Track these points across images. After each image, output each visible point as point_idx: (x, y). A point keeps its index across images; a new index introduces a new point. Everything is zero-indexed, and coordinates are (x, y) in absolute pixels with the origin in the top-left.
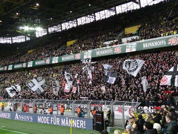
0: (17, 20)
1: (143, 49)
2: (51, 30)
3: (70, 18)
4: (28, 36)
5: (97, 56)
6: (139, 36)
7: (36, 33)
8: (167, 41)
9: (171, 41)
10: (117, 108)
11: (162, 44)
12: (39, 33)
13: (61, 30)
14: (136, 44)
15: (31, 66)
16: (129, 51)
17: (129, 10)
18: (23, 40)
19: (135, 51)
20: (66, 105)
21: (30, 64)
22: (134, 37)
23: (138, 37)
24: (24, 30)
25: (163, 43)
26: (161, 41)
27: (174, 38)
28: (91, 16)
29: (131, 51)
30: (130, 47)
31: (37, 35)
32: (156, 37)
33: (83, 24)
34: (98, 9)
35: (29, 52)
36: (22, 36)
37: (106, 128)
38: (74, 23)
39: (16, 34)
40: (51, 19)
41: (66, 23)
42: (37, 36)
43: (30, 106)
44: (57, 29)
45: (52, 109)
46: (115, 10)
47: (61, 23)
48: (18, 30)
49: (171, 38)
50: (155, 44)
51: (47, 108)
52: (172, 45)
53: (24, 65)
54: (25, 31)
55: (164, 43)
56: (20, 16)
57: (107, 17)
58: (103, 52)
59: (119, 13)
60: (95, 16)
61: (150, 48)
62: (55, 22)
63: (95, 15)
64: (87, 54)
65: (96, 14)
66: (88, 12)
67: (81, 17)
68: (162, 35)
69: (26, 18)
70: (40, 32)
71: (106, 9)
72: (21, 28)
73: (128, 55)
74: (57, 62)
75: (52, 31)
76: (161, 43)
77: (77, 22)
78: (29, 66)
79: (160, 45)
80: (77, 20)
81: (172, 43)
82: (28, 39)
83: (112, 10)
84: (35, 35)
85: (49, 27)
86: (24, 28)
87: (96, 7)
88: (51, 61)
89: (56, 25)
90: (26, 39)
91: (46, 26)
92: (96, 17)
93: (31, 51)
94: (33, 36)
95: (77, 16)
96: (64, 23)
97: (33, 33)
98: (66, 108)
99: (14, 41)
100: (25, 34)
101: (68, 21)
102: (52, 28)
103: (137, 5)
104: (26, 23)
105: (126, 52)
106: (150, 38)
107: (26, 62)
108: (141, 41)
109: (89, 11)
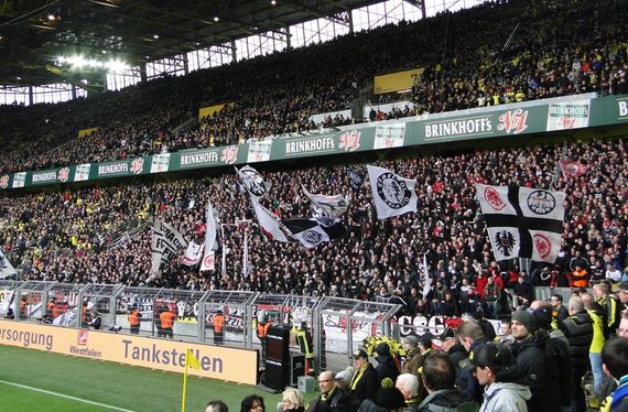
0: (50, 35)
1: (425, 141)
2: (154, 69)
3: (212, 38)
4: (82, 86)
5: (286, 156)
6: (414, 101)
7: (108, 76)
8: (495, 123)
9: (507, 120)
10: (336, 319)
11: (480, 128)
12: (117, 77)
13: (183, 73)
14: (404, 125)
15: (86, 178)
16: (384, 147)
17: (389, 21)
18: (66, 97)
19: (401, 145)
20: (181, 306)
21: (82, 173)
22: (401, 105)
23: (411, 106)
24: (69, 66)
25: (483, 125)
26: (477, 121)
27: (516, 112)
28: (277, 36)
29: (389, 146)
30: (386, 132)
31: (109, 83)
32: (463, 106)
33: (252, 56)
34: (299, 14)
35: (82, 133)
36: (64, 85)
37: (295, 381)
38: (226, 52)
39: (46, 78)
40: (156, 37)
41: (200, 52)
42: (111, 87)
43: (71, 304)
44: (172, 68)
45: (139, 315)
46: (350, 20)
47: (185, 51)
48: (52, 64)
49: (505, 111)
50: (460, 127)
51: (124, 313)
52: (508, 132)
53: (64, 175)
54: (73, 69)
55: (486, 127)
56: (59, 26)
57: (324, 39)
58: (307, 146)
59: (359, 30)
60: (289, 36)
61: (444, 140)
62: (167, 47)
63: (288, 30)
64: (257, 148)
65: (292, 29)
66: (269, 21)
67: (246, 36)
68: (481, 101)
69: (77, 32)
70: (119, 74)
71: (323, 16)
72: (61, 59)
73: (382, 156)
74: (165, 169)
75: (157, 73)
76: (477, 125)
77: (234, 50)
78: (77, 178)
79: (474, 132)
80: (234, 44)
81: (511, 127)
82: (81, 93)
83: (341, 19)
84: (104, 82)
85: (149, 61)
86: (69, 60)
87: (291, 10)
88: (147, 165)
89: (170, 56)
90: (74, 94)
91: (139, 57)
92: (291, 39)
93: (89, 131)
94: (97, 85)
95: (235, 33)
96: (195, 52)
97: (98, 77)
98: (181, 314)
99: (38, 99)
100: (75, 79)
101: (205, 45)
102: (157, 66)
103: (415, 8)
104: (79, 47)
105: (375, 148)
106: (446, 110)
107: (68, 165)
108: (418, 118)
109: (271, 18)
